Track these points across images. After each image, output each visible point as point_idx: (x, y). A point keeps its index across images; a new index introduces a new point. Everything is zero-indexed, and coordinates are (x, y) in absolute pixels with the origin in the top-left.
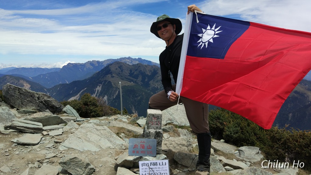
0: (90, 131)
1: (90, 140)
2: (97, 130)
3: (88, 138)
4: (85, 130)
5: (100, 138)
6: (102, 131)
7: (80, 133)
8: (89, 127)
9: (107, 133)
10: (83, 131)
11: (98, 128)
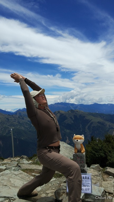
0: (11, 178)
1: (16, 185)
2: (16, 175)
3: (13, 184)
4: (6, 177)
5: (22, 182)
6: (20, 175)
7: (4, 181)
8: (7, 174)
9: (25, 177)
10: (5, 178)
11: (15, 173)
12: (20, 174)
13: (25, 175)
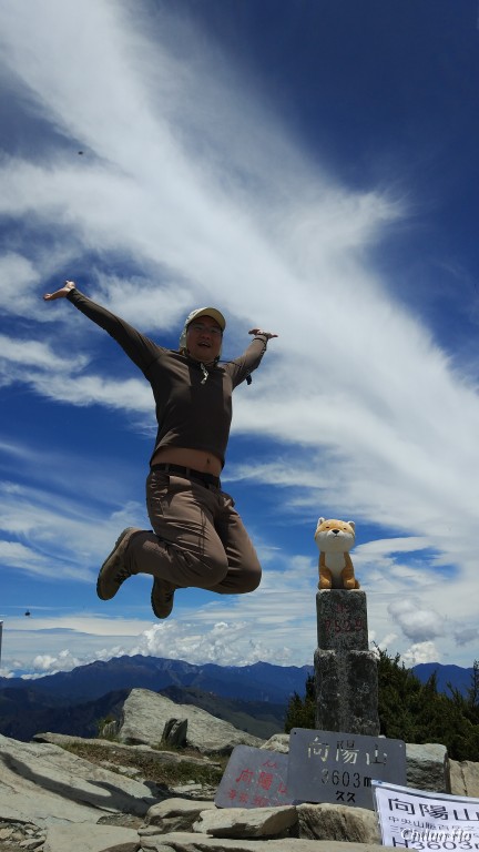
11: (29, 748)
12: (51, 754)
13: (71, 759)
